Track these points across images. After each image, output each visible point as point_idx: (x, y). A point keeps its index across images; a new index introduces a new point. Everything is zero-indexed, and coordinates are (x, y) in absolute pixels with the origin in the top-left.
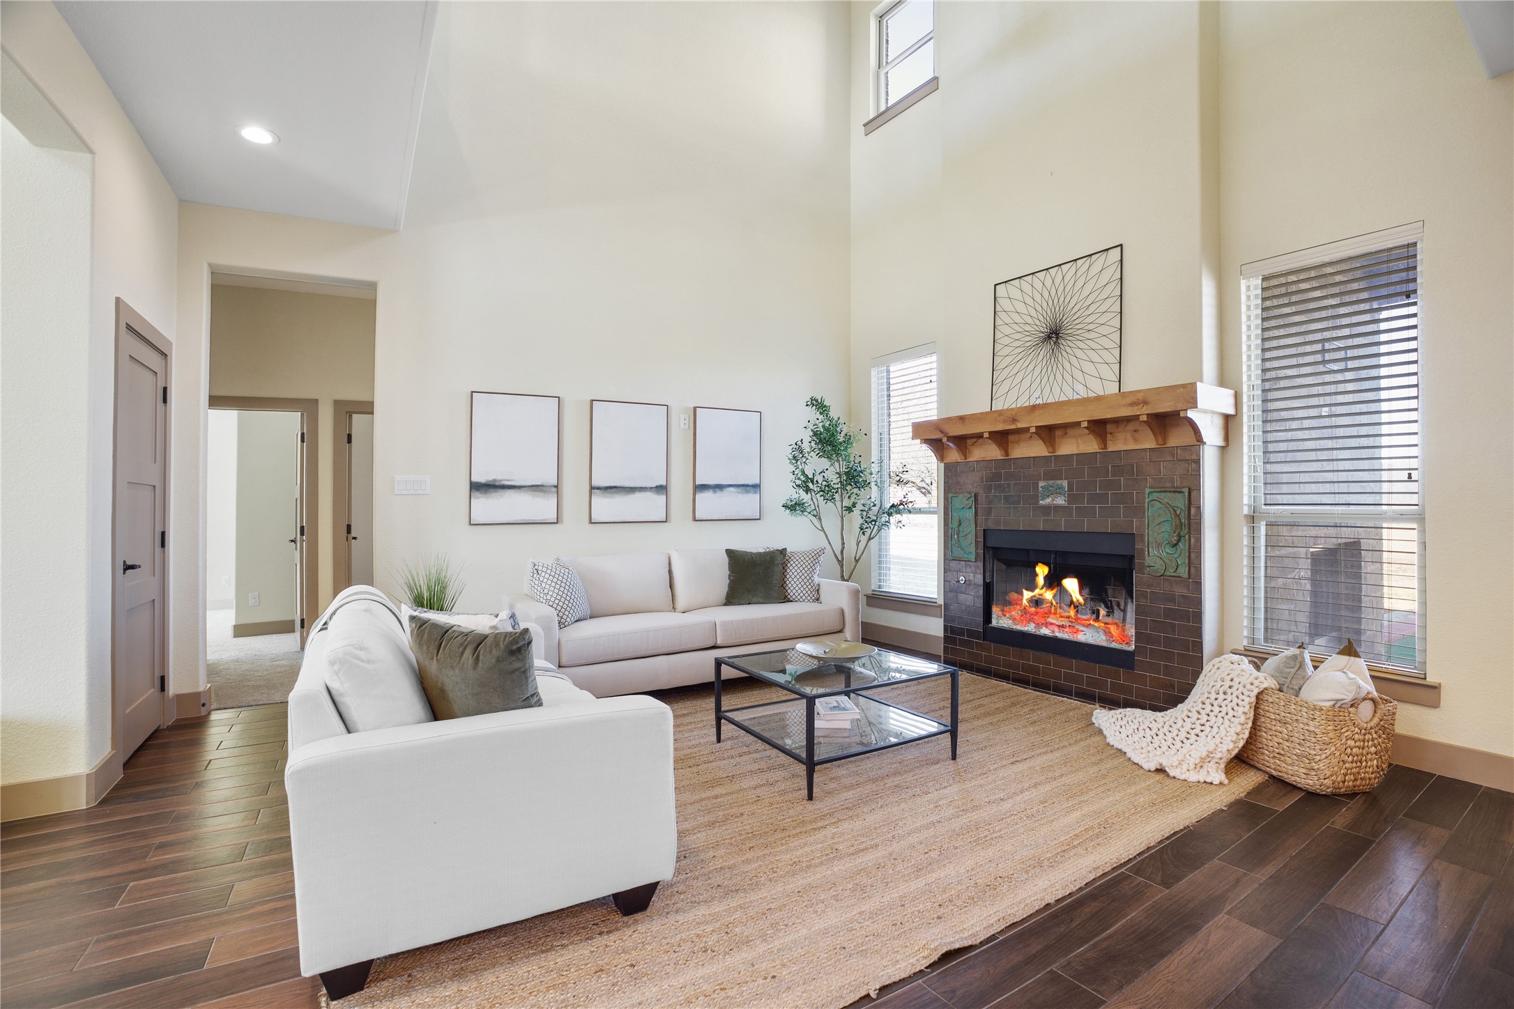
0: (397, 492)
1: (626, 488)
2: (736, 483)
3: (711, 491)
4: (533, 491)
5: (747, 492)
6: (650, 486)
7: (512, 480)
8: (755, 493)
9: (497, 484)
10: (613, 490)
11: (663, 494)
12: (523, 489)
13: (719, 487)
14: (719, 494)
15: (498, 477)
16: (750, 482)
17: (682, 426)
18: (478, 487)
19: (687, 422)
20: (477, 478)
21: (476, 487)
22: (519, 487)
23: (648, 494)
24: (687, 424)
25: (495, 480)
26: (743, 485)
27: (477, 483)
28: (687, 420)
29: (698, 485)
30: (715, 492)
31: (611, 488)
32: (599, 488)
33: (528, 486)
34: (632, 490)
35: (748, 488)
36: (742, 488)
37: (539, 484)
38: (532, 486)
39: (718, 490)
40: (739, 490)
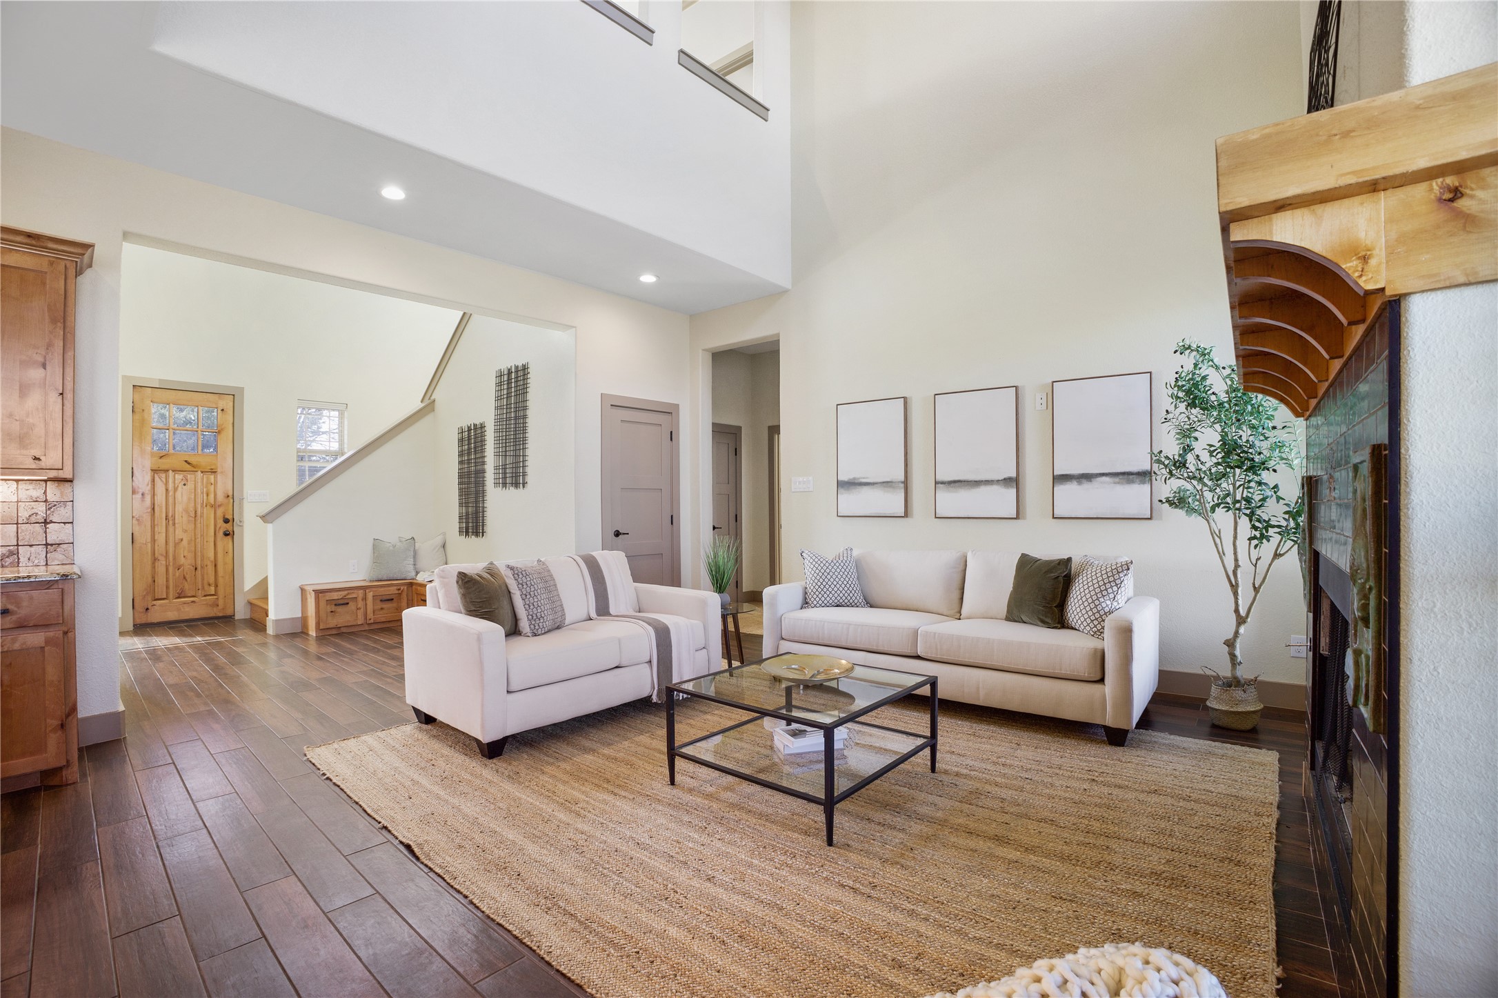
0: (793, 490)
1: (971, 481)
2: (1111, 471)
3: (1075, 483)
4: (885, 487)
5: (1130, 482)
6: (997, 479)
7: (867, 478)
8: (1143, 482)
9: (856, 481)
10: (956, 484)
11: (1013, 487)
12: (876, 485)
13: (1087, 477)
14: (1086, 485)
15: (857, 476)
16: (1135, 469)
17: (1039, 407)
18: (845, 485)
19: (1044, 401)
20: (842, 478)
21: (841, 485)
22: (873, 484)
23: (995, 488)
24: (1044, 404)
25: (854, 479)
26: (1123, 474)
27: (842, 481)
28: (1044, 398)
29: (1057, 475)
30: (1080, 483)
31: (955, 482)
32: (943, 483)
33: (880, 483)
34: (977, 483)
35: (1131, 477)
36: (1121, 477)
37: (888, 480)
38: (884, 482)
39: (1084, 481)
40: (1117, 480)
